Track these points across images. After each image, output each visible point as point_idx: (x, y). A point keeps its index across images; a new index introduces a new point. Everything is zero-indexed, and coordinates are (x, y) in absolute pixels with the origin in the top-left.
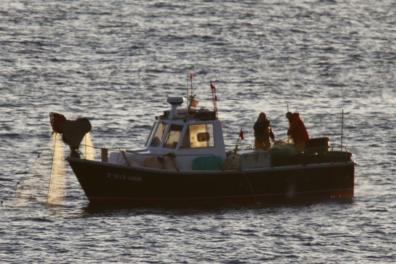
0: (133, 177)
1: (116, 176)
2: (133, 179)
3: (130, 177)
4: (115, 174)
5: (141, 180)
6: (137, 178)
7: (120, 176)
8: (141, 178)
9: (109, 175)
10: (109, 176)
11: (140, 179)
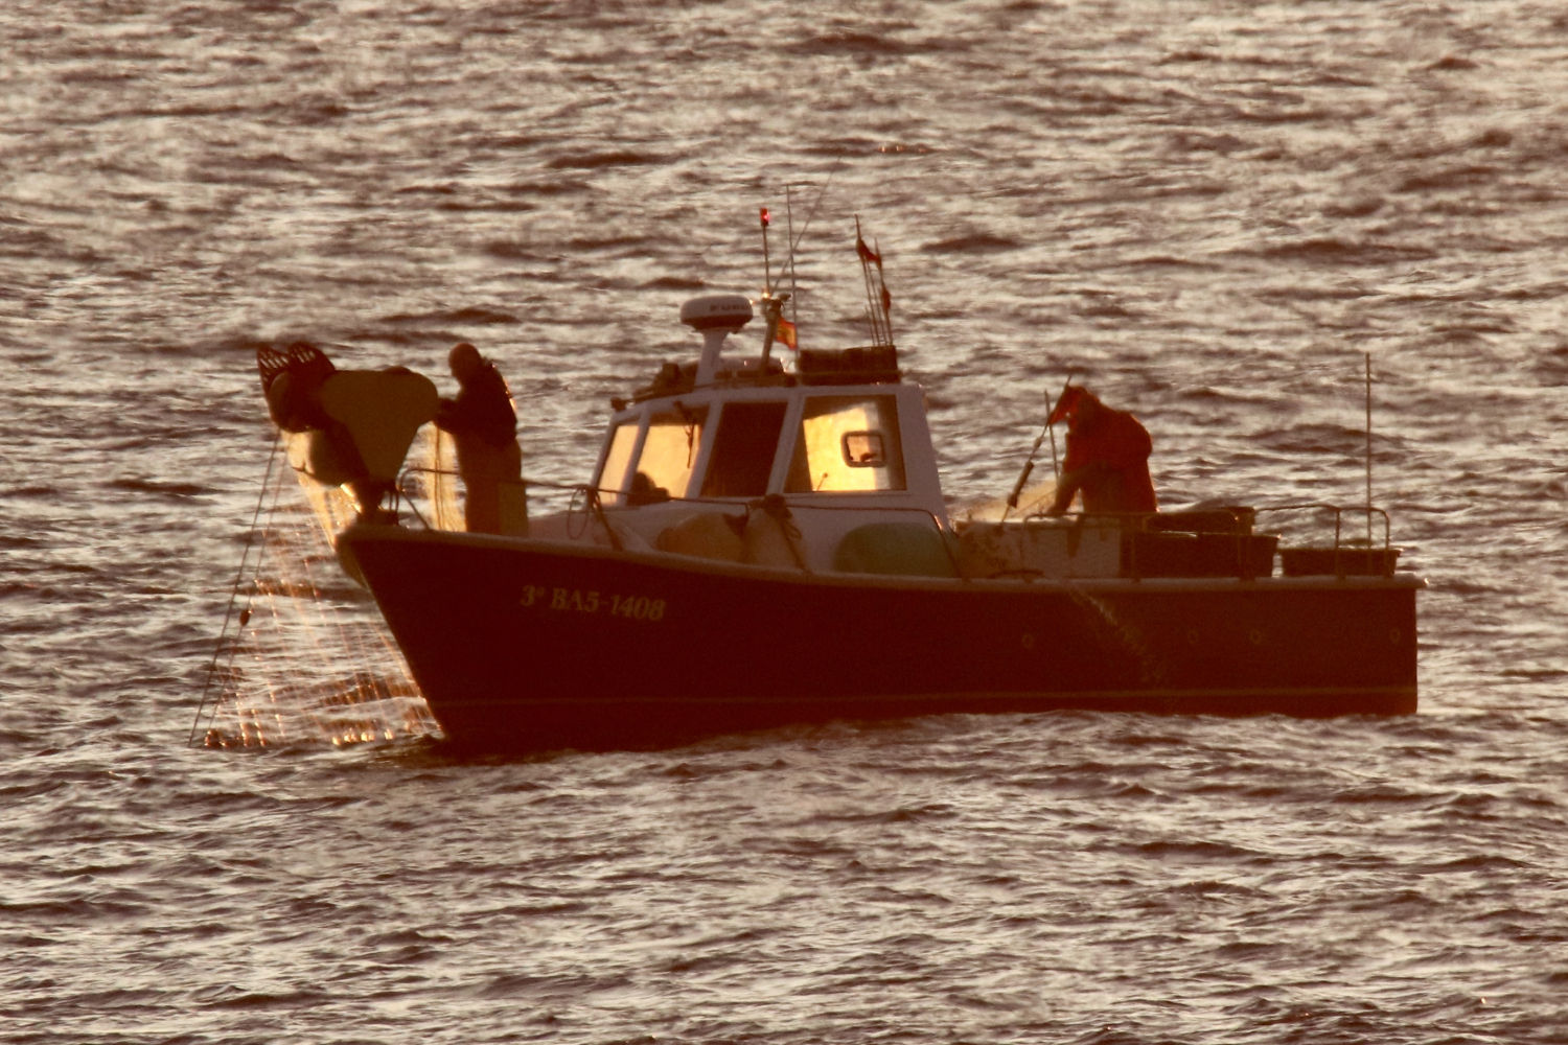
0: (631, 599)
1: (560, 600)
2: (630, 608)
3: (617, 599)
4: (556, 591)
5: (661, 614)
6: (647, 605)
7: (577, 596)
8: (663, 604)
9: (532, 594)
10: (531, 598)
11: (656, 609)
